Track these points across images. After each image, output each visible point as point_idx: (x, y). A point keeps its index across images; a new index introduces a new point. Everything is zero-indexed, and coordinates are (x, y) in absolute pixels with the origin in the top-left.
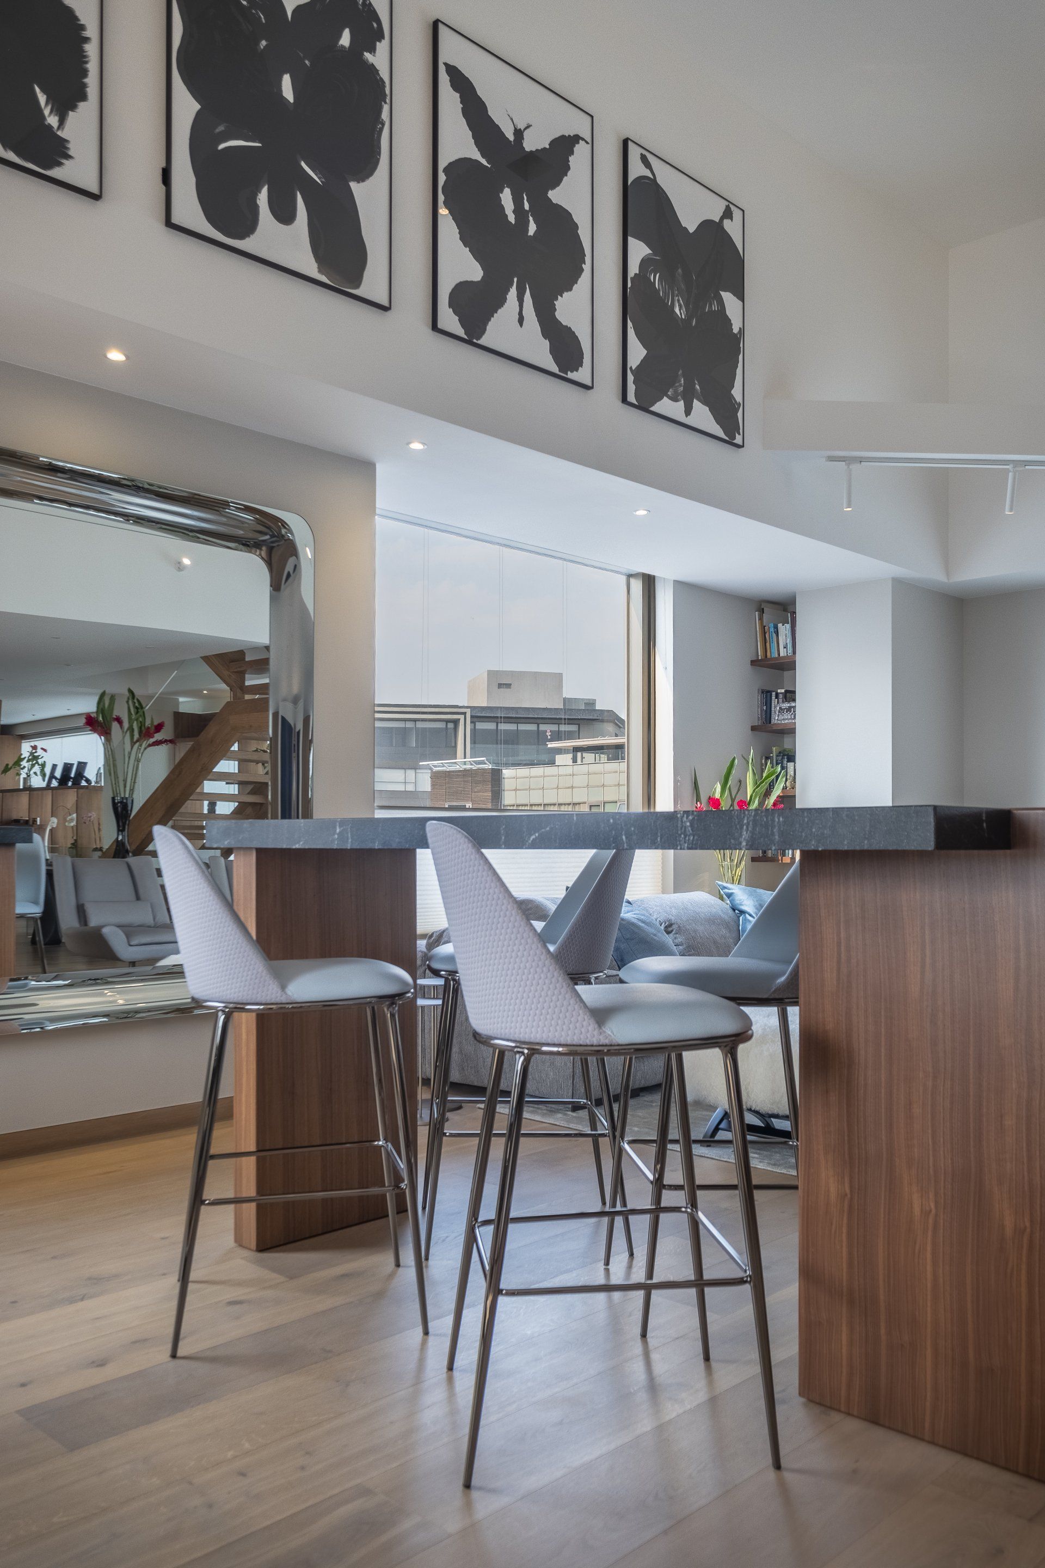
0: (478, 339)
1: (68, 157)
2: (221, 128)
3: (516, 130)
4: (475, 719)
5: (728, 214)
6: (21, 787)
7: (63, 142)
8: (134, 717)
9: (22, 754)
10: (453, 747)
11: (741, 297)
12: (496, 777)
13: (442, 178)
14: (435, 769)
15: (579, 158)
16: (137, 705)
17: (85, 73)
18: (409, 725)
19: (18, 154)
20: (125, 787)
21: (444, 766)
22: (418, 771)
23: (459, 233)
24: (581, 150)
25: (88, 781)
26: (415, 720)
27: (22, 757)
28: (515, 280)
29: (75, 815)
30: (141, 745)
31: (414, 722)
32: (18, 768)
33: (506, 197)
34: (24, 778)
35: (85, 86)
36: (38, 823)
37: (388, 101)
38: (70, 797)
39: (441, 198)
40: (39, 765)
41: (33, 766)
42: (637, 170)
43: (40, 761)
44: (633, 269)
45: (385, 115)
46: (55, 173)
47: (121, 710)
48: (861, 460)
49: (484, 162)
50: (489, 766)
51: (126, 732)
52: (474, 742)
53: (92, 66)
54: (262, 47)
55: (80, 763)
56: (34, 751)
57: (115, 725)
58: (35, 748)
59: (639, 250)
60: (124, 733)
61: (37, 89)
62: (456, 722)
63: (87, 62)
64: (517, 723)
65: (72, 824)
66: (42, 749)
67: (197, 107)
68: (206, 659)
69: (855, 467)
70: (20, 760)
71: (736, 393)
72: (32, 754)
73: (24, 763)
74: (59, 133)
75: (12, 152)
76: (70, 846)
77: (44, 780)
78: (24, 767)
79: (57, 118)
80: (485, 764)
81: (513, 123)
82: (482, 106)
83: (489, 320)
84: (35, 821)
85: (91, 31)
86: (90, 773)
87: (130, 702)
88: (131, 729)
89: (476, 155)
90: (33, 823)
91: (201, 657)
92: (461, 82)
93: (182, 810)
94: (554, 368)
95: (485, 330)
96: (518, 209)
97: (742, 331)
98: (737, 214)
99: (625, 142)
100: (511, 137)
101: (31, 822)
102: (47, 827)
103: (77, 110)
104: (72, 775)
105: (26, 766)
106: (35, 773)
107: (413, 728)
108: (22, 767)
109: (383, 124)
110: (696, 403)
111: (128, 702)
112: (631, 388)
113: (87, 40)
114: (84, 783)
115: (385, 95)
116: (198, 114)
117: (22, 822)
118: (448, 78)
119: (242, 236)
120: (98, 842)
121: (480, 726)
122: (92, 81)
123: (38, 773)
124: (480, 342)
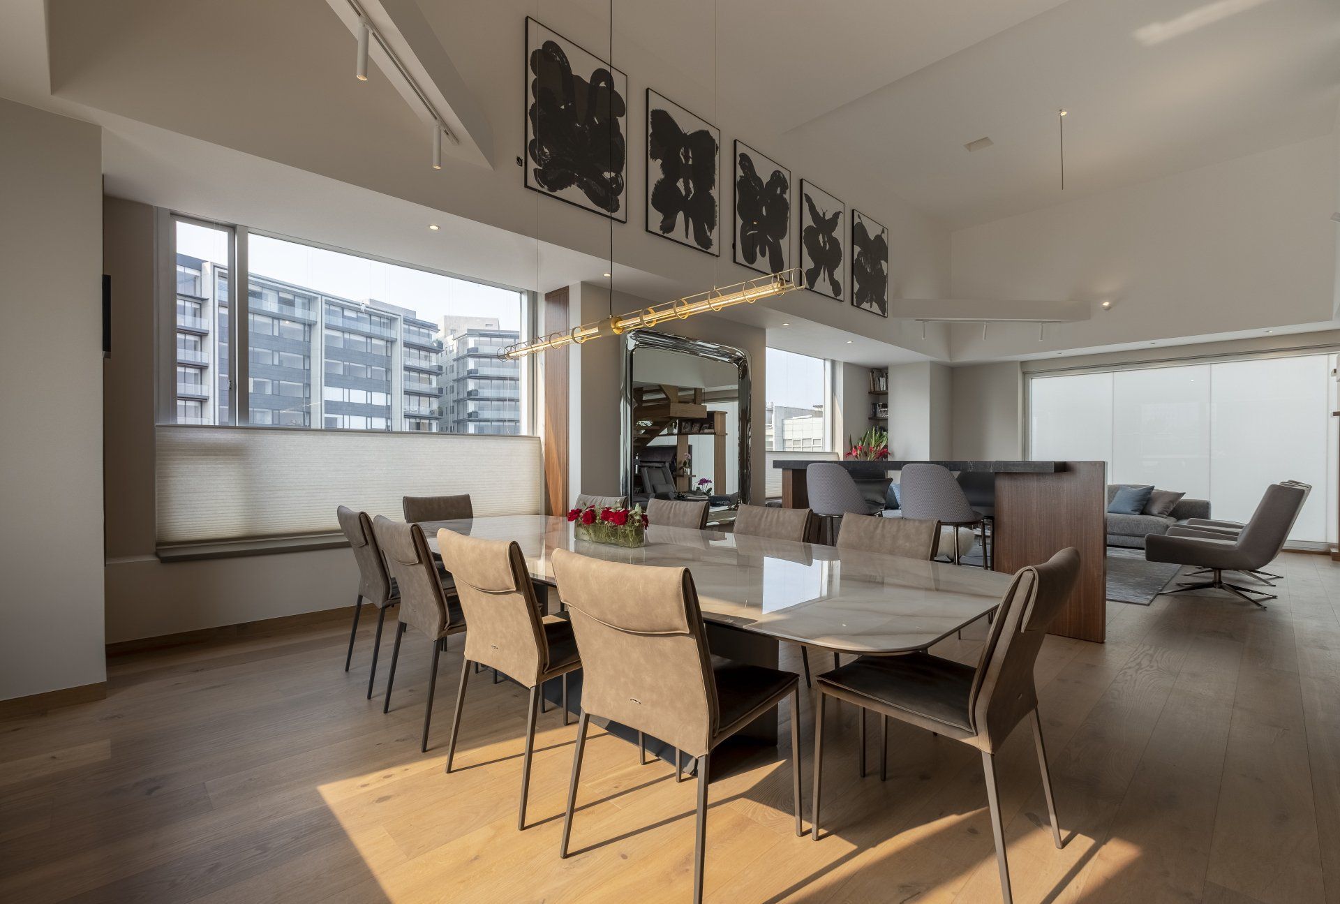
1: (712, 245)
2: (748, 228)
3: (823, 213)
5: (883, 232)
7: (711, 240)
11: (887, 262)
13: (803, 234)
15: (840, 220)
19: (701, 246)
23: (808, 252)
24: (841, 216)
28: (823, 266)
33: (821, 237)
35: (715, 221)
37: (789, 210)
39: (803, 241)
42: (857, 220)
44: (855, 257)
45: (788, 215)
46: (709, 251)
48: (928, 321)
49: (815, 226)
53: (717, 215)
54: (758, 199)
59: (857, 249)
61: (705, 224)
63: (716, 213)
67: (742, 222)
69: (926, 323)
71: (885, 298)
74: (710, 238)
75: (699, 246)
79: (709, 233)
81: (822, 211)
82: (814, 207)
83: (816, 281)
85: (717, 203)
92: (809, 200)
94: (833, 296)
95: (814, 285)
96: (824, 242)
97: (887, 274)
98: (886, 231)
99: (853, 211)
100: (822, 216)
103: (714, 229)
109: (788, 218)
110: (874, 303)
112: (855, 299)
113: (716, 206)
115: (788, 208)
116: (742, 224)
118: (805, 198)
119: (753, 263)
122: (717, 220)
124: (813, 289)
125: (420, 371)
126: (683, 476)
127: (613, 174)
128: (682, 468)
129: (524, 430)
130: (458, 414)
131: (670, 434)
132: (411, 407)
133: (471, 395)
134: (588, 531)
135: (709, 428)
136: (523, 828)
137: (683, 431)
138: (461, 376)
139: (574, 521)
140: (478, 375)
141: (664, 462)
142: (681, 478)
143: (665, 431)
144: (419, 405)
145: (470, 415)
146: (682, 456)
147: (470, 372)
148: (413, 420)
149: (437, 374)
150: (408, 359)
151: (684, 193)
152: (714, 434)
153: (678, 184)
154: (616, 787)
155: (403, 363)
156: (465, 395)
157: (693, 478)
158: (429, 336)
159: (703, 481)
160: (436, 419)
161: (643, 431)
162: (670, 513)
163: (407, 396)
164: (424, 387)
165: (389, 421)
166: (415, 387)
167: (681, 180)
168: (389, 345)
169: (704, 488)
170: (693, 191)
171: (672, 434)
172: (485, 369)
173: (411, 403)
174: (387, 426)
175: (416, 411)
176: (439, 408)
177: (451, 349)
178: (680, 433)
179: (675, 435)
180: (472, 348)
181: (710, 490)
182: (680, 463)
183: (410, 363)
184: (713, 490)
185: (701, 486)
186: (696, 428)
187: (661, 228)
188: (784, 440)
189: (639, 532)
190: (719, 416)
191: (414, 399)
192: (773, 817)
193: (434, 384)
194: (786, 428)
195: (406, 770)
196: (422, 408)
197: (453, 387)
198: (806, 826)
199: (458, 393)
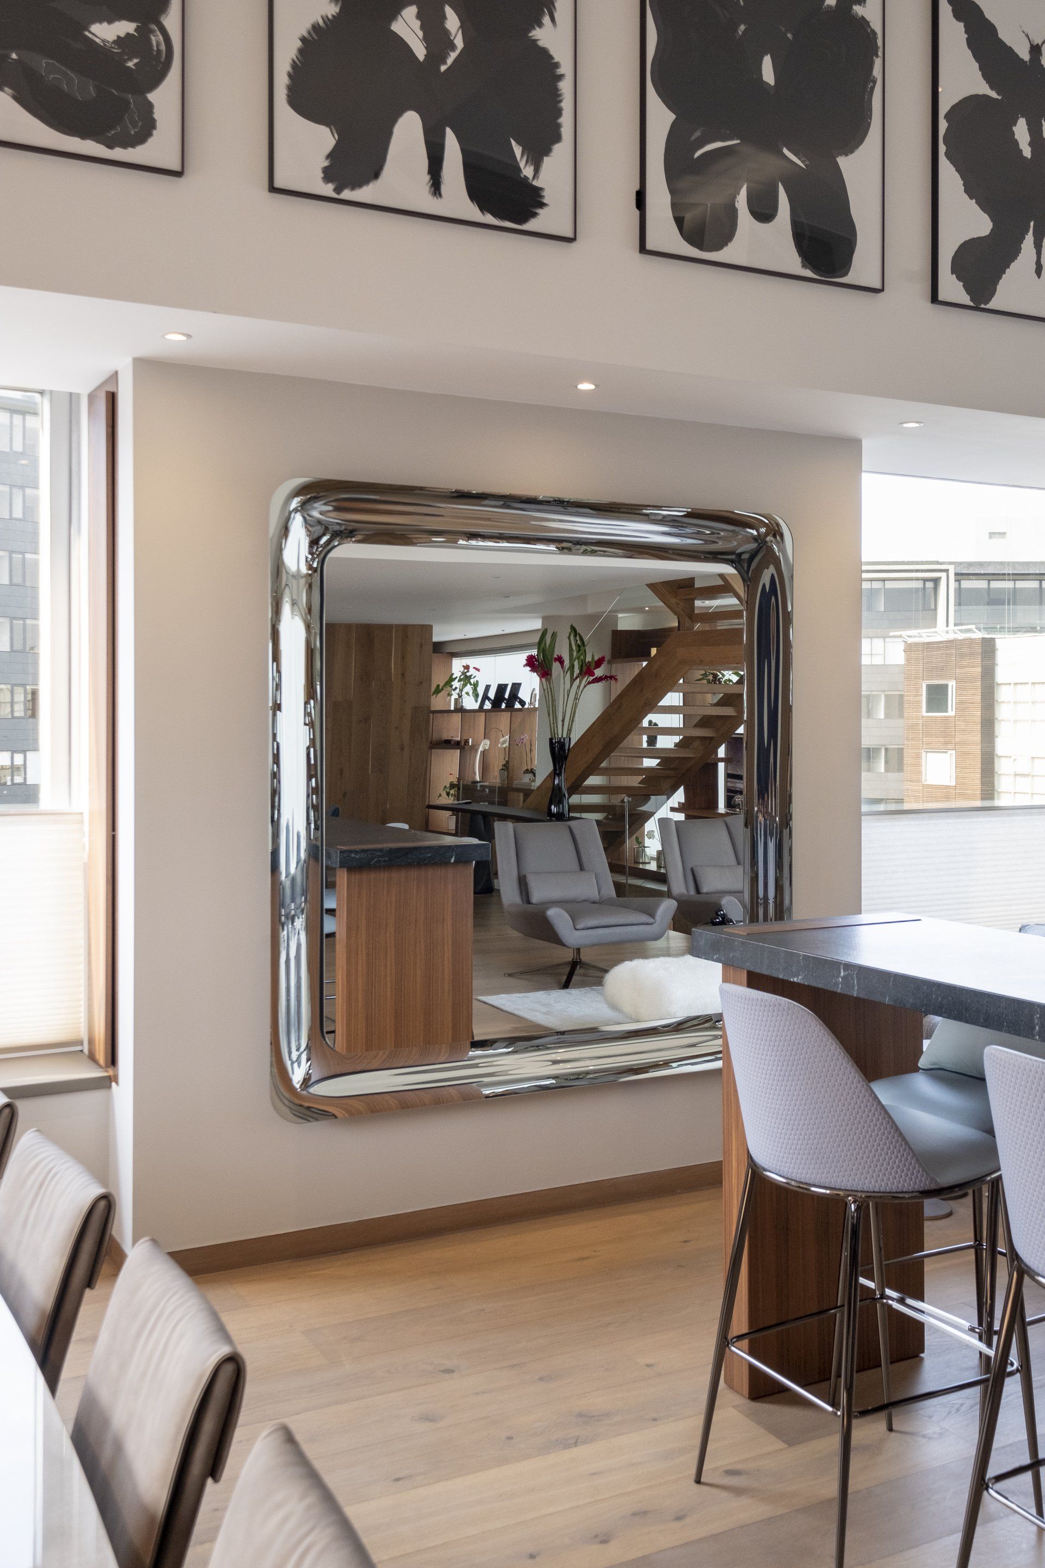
0: (988, 301)
1: (542, 205)
2: (697, 134)
3: (1032, 46)
4: (960, 576)
6: (452, 708)
7: (537, 191)
8: (575, 654)
9: (453, 674)
10: (932, 610)
12: (988, 648)
13: (943, 125)
14: (910, 640)
16: (579, 642)
17: (559, 112)
18: (877, 585)
19: (495, 215)
20: (563, 725)
21: (921, 637)
22: (887, 640)
23: (964, 185)
25: (522, 703)
26: (884, 580)
27: (454, 677)
28: (1032, 224)
29: (507, 737)
30: (581, 682)
31: (883, 582)
32: (449, 688)
33: (1021, 129)
34: (456, 700)
35: (559, 126)
36: (470, 744)
37: (880, 53)
38: (504, 719)
39: (942, 148)
40: (471, 684)
41: (465, 685)
43: (472, 681)
45: (877, 72)
46: (531, 225)
47: (562, 649)
49: (993, 94)
50: (978, 635)
51: (568, 671)
52: (959, 603)
53: (566, 105)
54: (740, 33)
55: (514, 684)
56: (466, 671)
57: (556, 666)
58: (467, 667)
60: (565, 673)
61: (513, 143)
62: (936, 581)
63: (561, 101)
64: (1015, 580)
65: (504, 746)
66: (474, 668)
67: (673, 117)
68: (652, 586)
70: (452, 679)
72: (463, 673)
73: (456, 684)
74: (535, 183)
75: (490, 215)
76: (501, 768)
77: (476, 701)
78: (456, 688)
79: (532, 168)
80: (974, 632)
81: (1029, 39)
82: (991, 29)
83: (1000, 278)
84: (467, 742)
85: (566, 68)
86: (524, 694)
87: (572, 638)
88: (572, 667)
89: (984, 89)
90: (465, 744)
91: (646, 585)
92: (965, 10)
93: (623, 745)
95: (995, 290)
96: (1035, 140)
100: (1025, 55)
101: (463, 744)
102: (479, 748)
103: (552, 154)
104: (507, 696)
105: (458, 687)
106: (467, 693)
107: (881, 588)
108: (453, 688)
109: (875, 82)
111: (569, 638)
113: (561, 77)
114: (517, 706)
115: (877, 47)
116: (674, 125)
117: (452, 742)
118: (950, 8)
119: (718, 247)
120: (529, 763)
121: (966, 584)
122: (566, 121)
123: (471, 693)
124: (992, 305)
127: (125, 28)
151: (420, 52)
153: (397, 27)
167: (410, 12)
170: (459, 42)
187: (329, 175)
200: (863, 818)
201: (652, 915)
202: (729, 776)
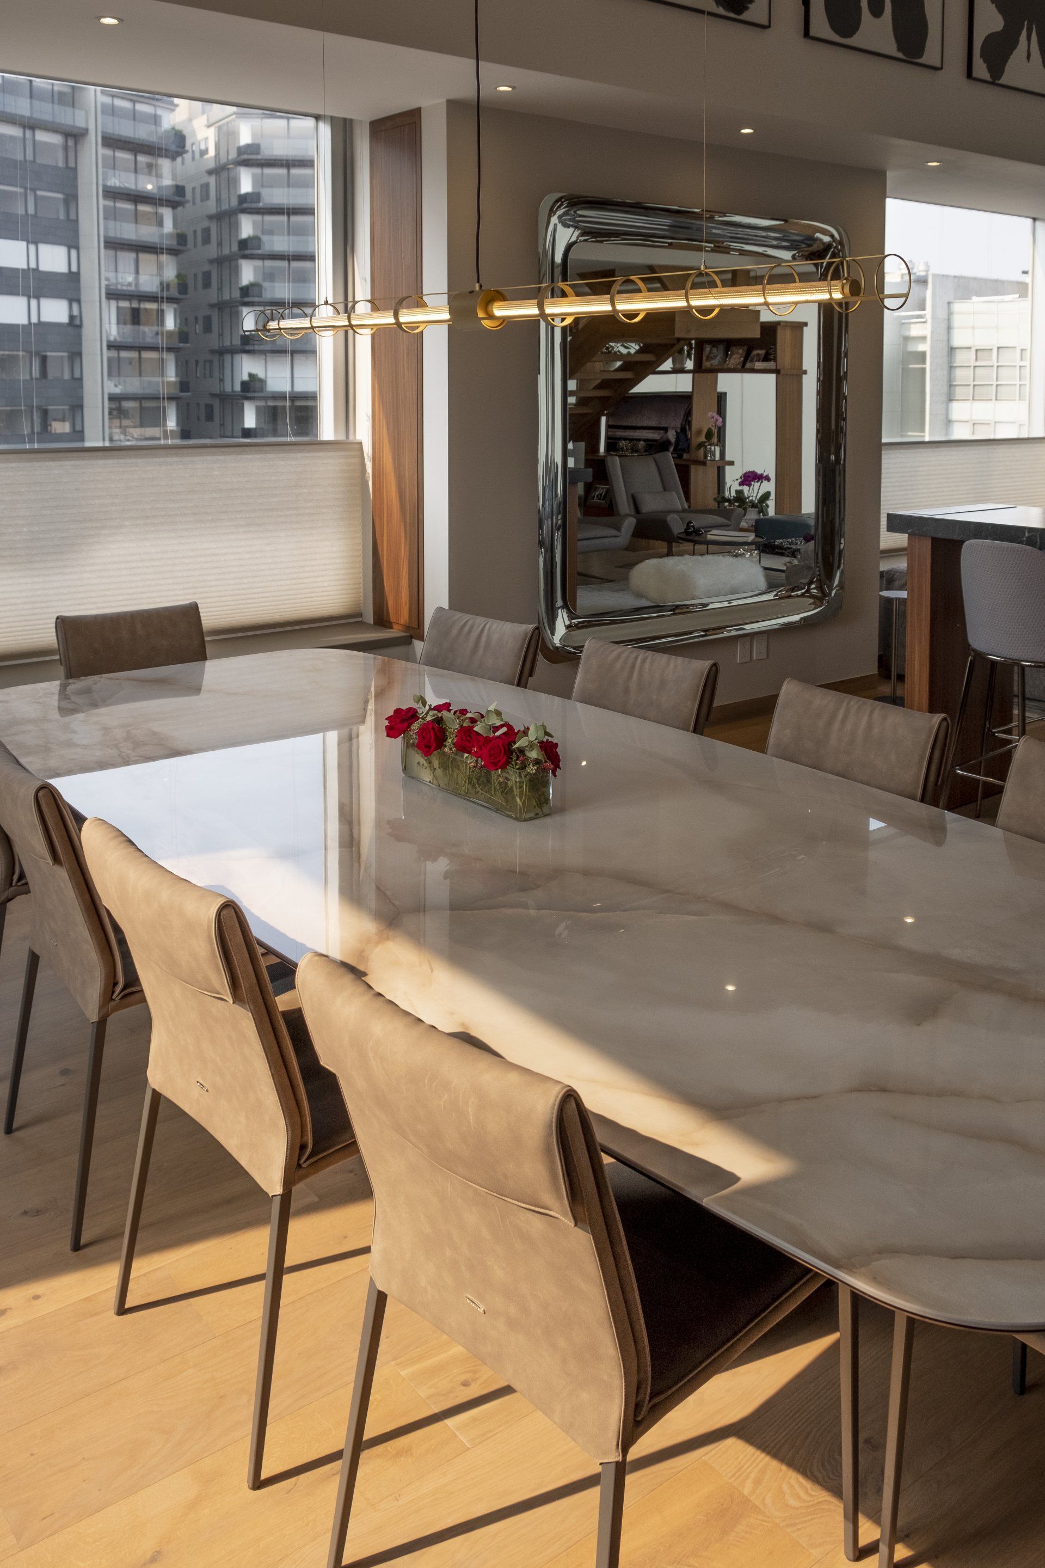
0: (1000, 78)
1: (752, 2)
19: (725, 8)
28: (1026, 23)
46: (744, 16)
75: (721, 8)
83: (1007, 61)
95: (1004, 71)
119: (850, 35)
124: (1001, 82)
125: (138, 198)
126: (703, 463)
128: (701, 445)
129: (327, 429)
130: (220, 289)
131: (676, 371)
132: (120, 275)
133: (247, 248)
134: (430, 763)
135: (766, 359)
136: (258, 1483)
137: (706, 364)
138: (225, 207)
139: (400, 738)
140: (261, 205)
141: (666, 430)
142: (701, 468)
143: (668, 365)
144: (137, 272)
145: (245, 291)
146: (702, 419)
147: (243, 198)
148: (125, 304)
149: (173, 205)
150: (110, 172)
152: (777, 372)
154: (465, 1384)
155: (100, 183)
156: (235, 248)
157: (728, 468)
158: (156, 120)
159: (750, 478)
160: (171, 300)
161: (619, 364)
162: (630, 677)
163: (112, 253)
164: (147, 233)
165: (75, 306)
166: (129, 232)
168: (71, 143)
169: (754, 492)
171: (682, 371)
172: (276, 191)
173: (120, 268)
174: (72, 317)
175: (130, 284)
176: (179, 276)
177: (203, 147)
178: (699, 369)
179: (689, 372)
180: (248, 146)
181: (766, 496)
182: (699, 432)
183: (117, 181)
184: (773, 497)
185: (745, 489)
186: (736, 357)
188: (952, 350)
189: (537, 785)
190: (788, 333)
191: (127, 258)
192: (799, 1498)
193: (168, 226)
194: (957, 321)
195: (36, 1297)
196: (143, 278)
197: (207, 232)
198: (869, 1532)
199: (220, 244)
200: (883, 447)
201: (619, 529)
202: (609, 427)
